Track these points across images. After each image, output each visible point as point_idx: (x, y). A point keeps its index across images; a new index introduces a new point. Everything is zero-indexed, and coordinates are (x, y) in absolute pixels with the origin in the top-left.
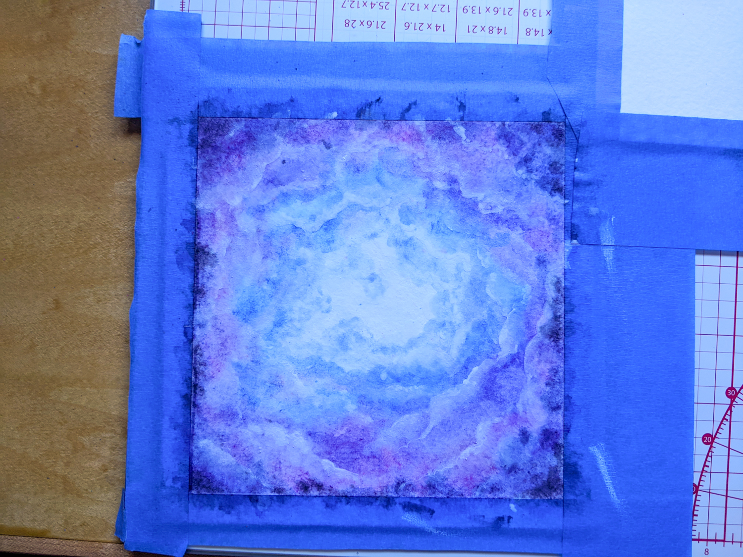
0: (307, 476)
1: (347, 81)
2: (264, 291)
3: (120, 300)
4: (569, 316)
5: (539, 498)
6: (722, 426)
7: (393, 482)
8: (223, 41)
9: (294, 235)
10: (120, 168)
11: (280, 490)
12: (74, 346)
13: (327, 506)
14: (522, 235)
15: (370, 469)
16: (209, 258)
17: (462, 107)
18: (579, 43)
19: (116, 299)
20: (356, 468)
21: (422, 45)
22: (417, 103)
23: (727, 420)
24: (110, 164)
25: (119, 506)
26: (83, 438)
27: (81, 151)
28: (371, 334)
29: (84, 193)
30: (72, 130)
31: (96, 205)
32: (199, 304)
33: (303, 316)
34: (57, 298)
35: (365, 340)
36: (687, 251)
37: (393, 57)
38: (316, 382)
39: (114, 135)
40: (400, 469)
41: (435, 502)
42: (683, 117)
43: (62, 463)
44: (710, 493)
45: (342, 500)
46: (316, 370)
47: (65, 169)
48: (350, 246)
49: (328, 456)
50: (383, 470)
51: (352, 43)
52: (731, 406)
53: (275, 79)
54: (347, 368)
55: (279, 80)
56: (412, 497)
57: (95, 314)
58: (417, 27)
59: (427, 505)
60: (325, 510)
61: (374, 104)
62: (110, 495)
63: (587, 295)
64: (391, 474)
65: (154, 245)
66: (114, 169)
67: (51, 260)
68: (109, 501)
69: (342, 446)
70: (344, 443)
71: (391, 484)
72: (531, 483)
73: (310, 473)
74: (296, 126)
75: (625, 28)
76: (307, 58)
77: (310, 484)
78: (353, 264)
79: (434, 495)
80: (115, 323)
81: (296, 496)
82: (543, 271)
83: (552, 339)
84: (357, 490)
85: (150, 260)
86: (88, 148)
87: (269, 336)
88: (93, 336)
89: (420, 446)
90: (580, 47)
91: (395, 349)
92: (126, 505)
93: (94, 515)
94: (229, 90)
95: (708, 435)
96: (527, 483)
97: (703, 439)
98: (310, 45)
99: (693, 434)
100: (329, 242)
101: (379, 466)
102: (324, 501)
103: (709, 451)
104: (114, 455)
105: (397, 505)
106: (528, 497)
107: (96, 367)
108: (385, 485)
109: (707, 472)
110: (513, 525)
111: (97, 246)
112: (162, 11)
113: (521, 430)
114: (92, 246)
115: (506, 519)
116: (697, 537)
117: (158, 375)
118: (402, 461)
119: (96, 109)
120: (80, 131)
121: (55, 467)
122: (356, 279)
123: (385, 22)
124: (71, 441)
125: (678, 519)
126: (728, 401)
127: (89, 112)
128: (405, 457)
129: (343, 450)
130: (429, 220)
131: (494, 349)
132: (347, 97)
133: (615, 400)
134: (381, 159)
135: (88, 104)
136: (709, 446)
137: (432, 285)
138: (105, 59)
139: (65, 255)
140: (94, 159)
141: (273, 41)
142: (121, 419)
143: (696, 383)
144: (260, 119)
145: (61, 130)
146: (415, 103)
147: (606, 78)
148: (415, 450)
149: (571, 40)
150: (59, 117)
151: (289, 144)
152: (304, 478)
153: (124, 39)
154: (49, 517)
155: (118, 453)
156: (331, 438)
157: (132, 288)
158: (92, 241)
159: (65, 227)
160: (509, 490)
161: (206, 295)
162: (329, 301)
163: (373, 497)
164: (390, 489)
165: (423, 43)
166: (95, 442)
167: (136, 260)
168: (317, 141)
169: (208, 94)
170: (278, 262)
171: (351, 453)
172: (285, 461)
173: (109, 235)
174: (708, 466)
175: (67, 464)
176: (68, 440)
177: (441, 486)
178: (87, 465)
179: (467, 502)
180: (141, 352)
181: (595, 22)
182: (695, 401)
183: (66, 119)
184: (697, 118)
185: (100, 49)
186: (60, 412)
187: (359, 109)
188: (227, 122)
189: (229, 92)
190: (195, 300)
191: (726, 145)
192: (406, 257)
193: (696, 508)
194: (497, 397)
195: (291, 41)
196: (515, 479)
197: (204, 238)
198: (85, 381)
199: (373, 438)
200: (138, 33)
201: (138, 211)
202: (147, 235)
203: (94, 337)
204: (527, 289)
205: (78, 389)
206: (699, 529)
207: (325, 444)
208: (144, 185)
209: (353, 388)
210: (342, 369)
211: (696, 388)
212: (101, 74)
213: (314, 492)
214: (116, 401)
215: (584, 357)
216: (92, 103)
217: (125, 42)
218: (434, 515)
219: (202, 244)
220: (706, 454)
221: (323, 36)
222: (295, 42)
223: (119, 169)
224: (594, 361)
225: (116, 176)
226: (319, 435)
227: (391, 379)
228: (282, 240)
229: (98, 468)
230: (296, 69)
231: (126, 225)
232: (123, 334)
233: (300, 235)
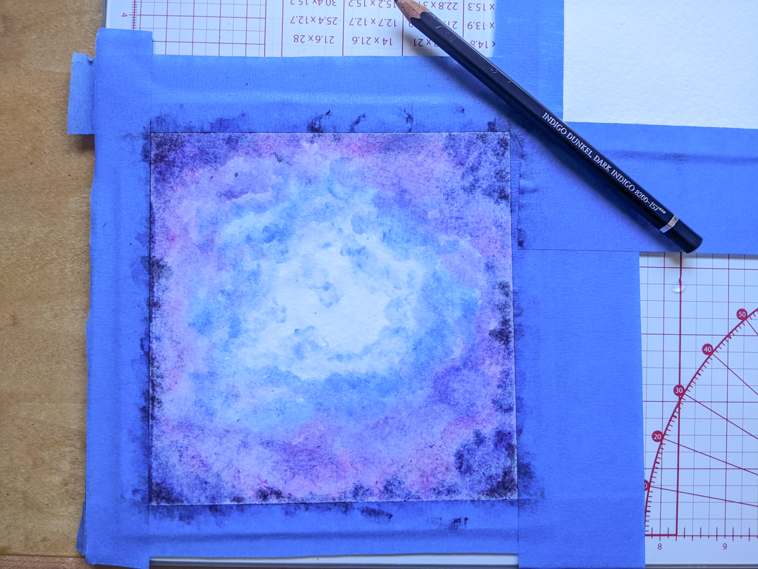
0: (266, 485)
1: (297, 95)
2: (218, 302)
3: (77, 315)
4: (518, 319)
5: (494, 499)
6: (671, 423)
7: (351, 488)
8: (174, 57)
9: (248, 246)
10: (75, 183)
11: (239, 499)
12: (32, 361)
13: (287, 513)
14: (471, 242)
15: (328, 475)
16: (164, 271)
17: (410, 118)
18: (522, 55)
19: (73, 314)
20: (314, 475)
21: (370, 59)
22: (366, 116)
23: (676, 417)
24: (65, 181)
25: (81, 519)
26: (42, 453)
27: (36, 168)
28: (326, 342)
29: (39, 210)
30: (27, 148)
31: (52, 221)
32: (155, 317)
33: (258, 326)
34: (14, 314)
35: (321, 348)
36: (630, 253)
37: (341, 70)
38: (273, 391)
39: (68, 152)
40: (357, 474)
41: (393, 506)
42: (624, 124)
43: (22, 479)
44: (661, 489)
45: (301, 507)
46: (273, 380)
47: (21, 186)
48: (304, 256)
49: (287, 464)
50: (341, 477)
51: (301, 57)
52: (679, 403)
53: (226, 94)
54: (304, 376)
55: (230, 95)
56: (370, 502)
57: (53, 329)
58: (365, 42)
59: (385, 509)
60: (284, 517)
61: (324, 117)
62: (71, 509)
63: (535, 298)
64: (349, 480)
65: (109, 259)
66: (69, 186)
67: (8, 276)
68: (69, 515)
69: (300, 454)
70: (302, 451)
71: (349, 489)
72: (486, 485)
73: (268, 481)
74: (248, 139)
75: (565, 39)
76: (257, 73)
77: (269, 492)
78: (307, 274)
79: (391, 499)
80: (72, 338)
81: (255, 504)
82: (492, 276)
83: (503, 342)
84: (316, 497)
85: (105, 275)
86: (43, 164)
87: (226, 348)
88: (50, 351)
89: (376, 451)
90: (523, 59)
91: (350, 357)
92: (87, 518)
93: (55, 530)
94: (181, 106)
95: (657, 432)
96: (482, 484)
97: (653, 436)
98: (260, 60)
99: (643, 432)
100: (283, 253)
101: (337, 472)
102: (283, 509)
103: (660, 448)
104: (74, 469)
105: (356, 510)
106: (483, 498)
107: (54, 382)
108: (343, 491)
109: (657, 468)
110: (469, 526)
111: (53, 262)
112: (114, 29)
113: (475, 432)
114: (48, 262)
115: (463, 520)
116: (650, 533)
117: (116, 389)
118: (360, 467)
119: (50, 126)
120: (35, 149)
121: (15, 483)
122: (310, 289)
123: (333, 37)
124: (31, 456)
125: (631, 515)
126: (677, 398)
127: (43, 129)
128: (362, 463)
129: (301, 458)
130: (380, 230)
131: (447, 354)
132: (297, 111)
133: (565, 400)
134: (332, 169)
135: (42, 121)
136: (659, 443)
137: (385, 292)
138: (58, 76)
139: (21, 271)
140: (49, 176)
141: (224, 57)
142: (81, 433)
143: (644, 382)
144: (212, 134)
145: (16, 148)
146: (364, 116)
147: (548, 88)
148: (371, 455)
149: (515, 52)
150: (14, 134)
151: (241, 158)
152: (263, 487)
153: (76, 57)
154: (9, 533)
155: (78, 467)
156: (288, 446)
157: (88, 302)
158: (48, 257)
159: (20, 244)
160: (465, 492)
161: (161, 308)
162: (284, 311)
163: (332, 503)
164: (348, 495)
165: (371, 57)
166: (54, 457)
167: (91, 275)
168: (269, 153)
169: (161, 110)
170: (232, 273)
171: (309, 460)
172: (243, 470)
173: (65, 251)
174: (659, 463)
175: (27, 480)
176: (27, 456)
177: (398, 490)
178: (47, 480)
179: (424, 505)
180: (99, 366)
181: (537, 34)
182: (644, 399)
183: (21, 137)
184: (638, 124)
185: (53, 67)
186: (19, 428)
187: (309, 122)
188: (180, 137)
189: (181, 108)
190: (151, 313)
191: (667, 150)
192: (359, 266)
193: (649, 504)
194: (451, 400)
195: (241, 57)
196: (470, 480)
197: (159, 252)
198: (43, 396)
199: (330, 445)
200: (91, 50)
201: (93, 226)
202: (102, 250)
203: (52, 353)
204: (477, 294)
205: (37, 404)
206: (652, 525)
207: (283, 453)
208: (99, 200)
209: (310, 396)
210: (299, 378)
211: (644, 387)
212: (55, 91)
213: (273, 500)
214: (75, 415)
215: (535, 359)
216: (47, 120)
217: (77, 60)
218: (392, 518)
219: (157, 257)
220: (657, 451)
221: (273, 52)
222: (245, 57)
223: (74, 185)
224: (544, 362)
225: (72, 192)
226: (277, 444)
227: (347, 387)
228: (236, 252)
229: (59, 482)
230: (247, 84)
231: (82, 240)
232: (80, 348)
233: (254, 247)
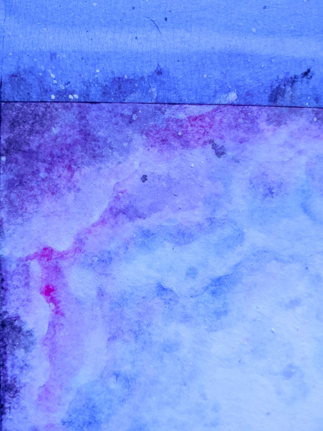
1: (253, 41)
9: (160, 301)
16: (22, 337)
32: (10, 408)
55: (136, 38)
61: (300, 79)
74: (166, 116)
94: (53, 55)
132: (253, 67)
134: (310, 173)
144: (104, 105)
151: (154, 148)
161: (19, 394)
168: (201, 142)
169: (18, 62)
170: (133, 346)
187: (274, 87)
188: (49, 110)
189: (51, 59)
197: (13, 304)
219: (10, 313)
228: (140, 310)
230: (166, 19)
233: (171, 302)
